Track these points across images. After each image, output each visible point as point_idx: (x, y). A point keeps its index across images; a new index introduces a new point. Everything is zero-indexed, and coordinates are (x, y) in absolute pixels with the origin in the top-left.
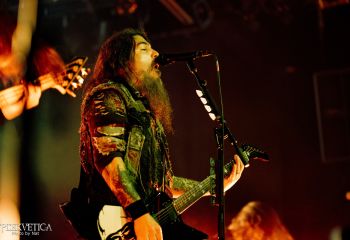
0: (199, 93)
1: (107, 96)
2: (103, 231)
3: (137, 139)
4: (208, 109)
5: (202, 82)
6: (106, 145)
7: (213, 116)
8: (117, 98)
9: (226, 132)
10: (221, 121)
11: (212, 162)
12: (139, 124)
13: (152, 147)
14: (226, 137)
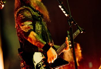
0: (60, 7)
1: (23, 12)
2: (35, 62)
3: (38, 27)
4: (64, 12)
5: (61, 2)
6: (26, 28)
7: (66, 15)
8: (28, 12)
9: (72, 20)
10: (70, 16)
11: (68, 32)
12: (38, 21)
13: (45, 29)
14: (72, 22)
